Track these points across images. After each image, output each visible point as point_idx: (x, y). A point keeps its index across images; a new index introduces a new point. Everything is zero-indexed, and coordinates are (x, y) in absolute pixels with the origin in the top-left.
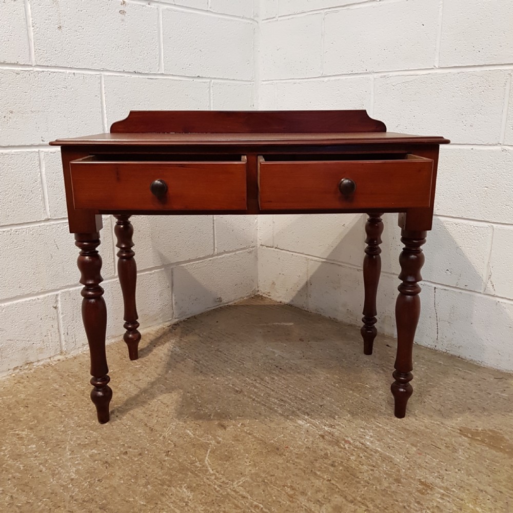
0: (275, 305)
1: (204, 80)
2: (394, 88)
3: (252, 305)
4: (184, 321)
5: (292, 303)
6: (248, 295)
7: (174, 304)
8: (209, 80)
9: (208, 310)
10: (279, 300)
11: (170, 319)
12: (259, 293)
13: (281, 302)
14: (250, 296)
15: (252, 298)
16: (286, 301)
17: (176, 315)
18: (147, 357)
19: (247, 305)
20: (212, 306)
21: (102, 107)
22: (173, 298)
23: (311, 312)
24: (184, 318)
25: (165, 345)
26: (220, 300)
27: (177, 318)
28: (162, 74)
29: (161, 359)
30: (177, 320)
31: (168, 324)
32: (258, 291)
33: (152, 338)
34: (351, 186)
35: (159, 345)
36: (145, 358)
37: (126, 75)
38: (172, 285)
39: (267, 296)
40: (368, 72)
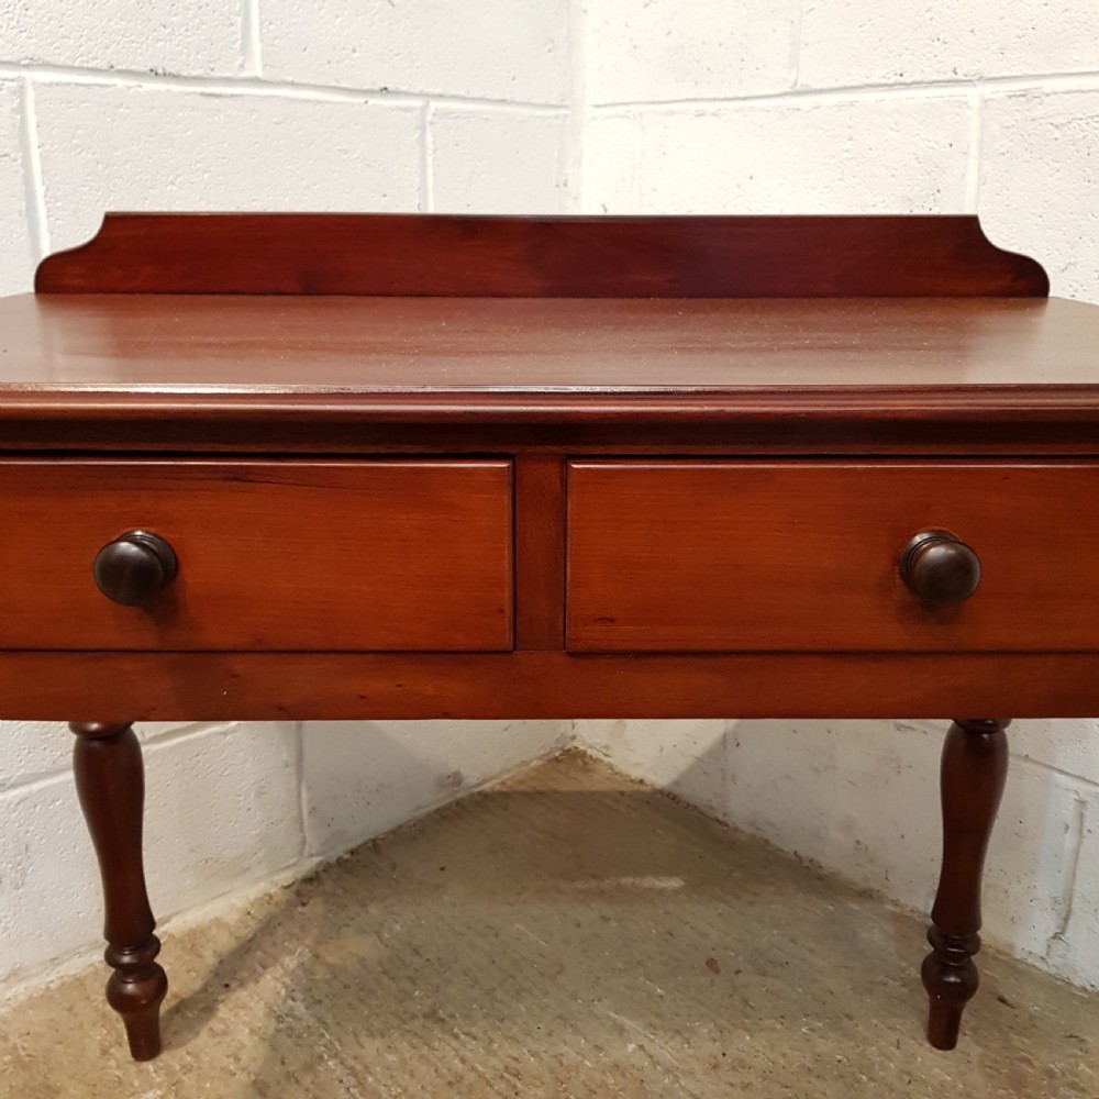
0: (622, 793)
1: (403, 102)
2: (1057, 134)
3: (555, 792)
4: (340, 862)
5: (677, 791)
6: (543, 752)
7: (305, 812)
8: (418, 103)
9: (419, 814)
10: (635, 774)
11: (292, 861)
12: (575, 744)
13: (641, 782)
14: (548, 755)
15: (556, 759)
16: (660, 778)
17: (313, 844)
18: (190, 1047)
19: (541, 793)
20: (430, 800)
21: (30, 196)
22: (304, 795)
23: (736, 829)
24: (339, 851)
25: (263, 982)
26: (457, 779)
27: (318, 854)
28: (255, 81)
29: (237, 1059)
30: (317, 859)
31: (287, 877)
32: (574, 738)
33: (225, 942)
34: (958, 569)
35: (242, 984)
36: (182, 1052)
37: (120, 82)
38: (300, 758)
39: (601, 756)
40: (960, 76)
